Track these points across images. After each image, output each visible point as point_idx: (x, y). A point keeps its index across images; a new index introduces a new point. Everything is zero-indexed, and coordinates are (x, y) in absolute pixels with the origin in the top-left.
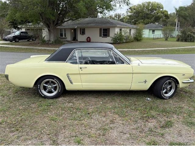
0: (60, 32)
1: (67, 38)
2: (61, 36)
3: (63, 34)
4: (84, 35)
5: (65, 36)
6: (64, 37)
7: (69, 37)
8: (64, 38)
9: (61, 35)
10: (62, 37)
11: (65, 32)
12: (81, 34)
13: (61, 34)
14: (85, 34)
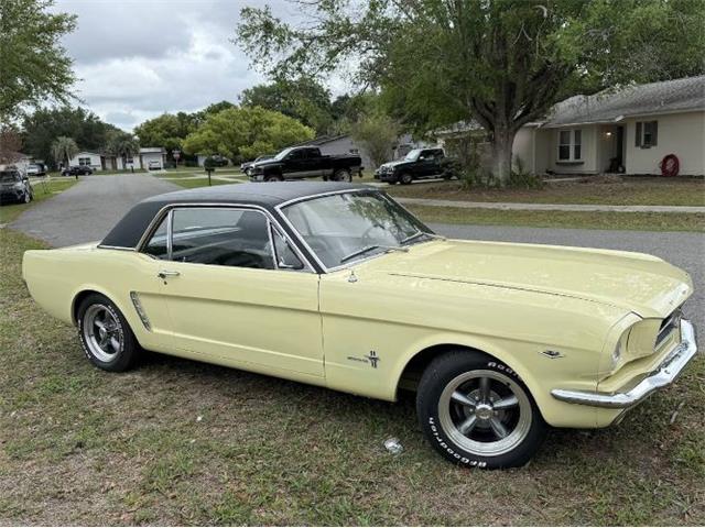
0: (562, 142)
1: (582, 163)
2: (561, 158)
3: (568, 147)
4: (653, 148)
5: (578, 156)
6: (572, 159)
7: (591, 161)
8: (573, 164)
9: (564, 153)
10: (566, 161)
11: (578, 139)
12: (638, 144)
13: (561, 147)
14: (655, 144)
